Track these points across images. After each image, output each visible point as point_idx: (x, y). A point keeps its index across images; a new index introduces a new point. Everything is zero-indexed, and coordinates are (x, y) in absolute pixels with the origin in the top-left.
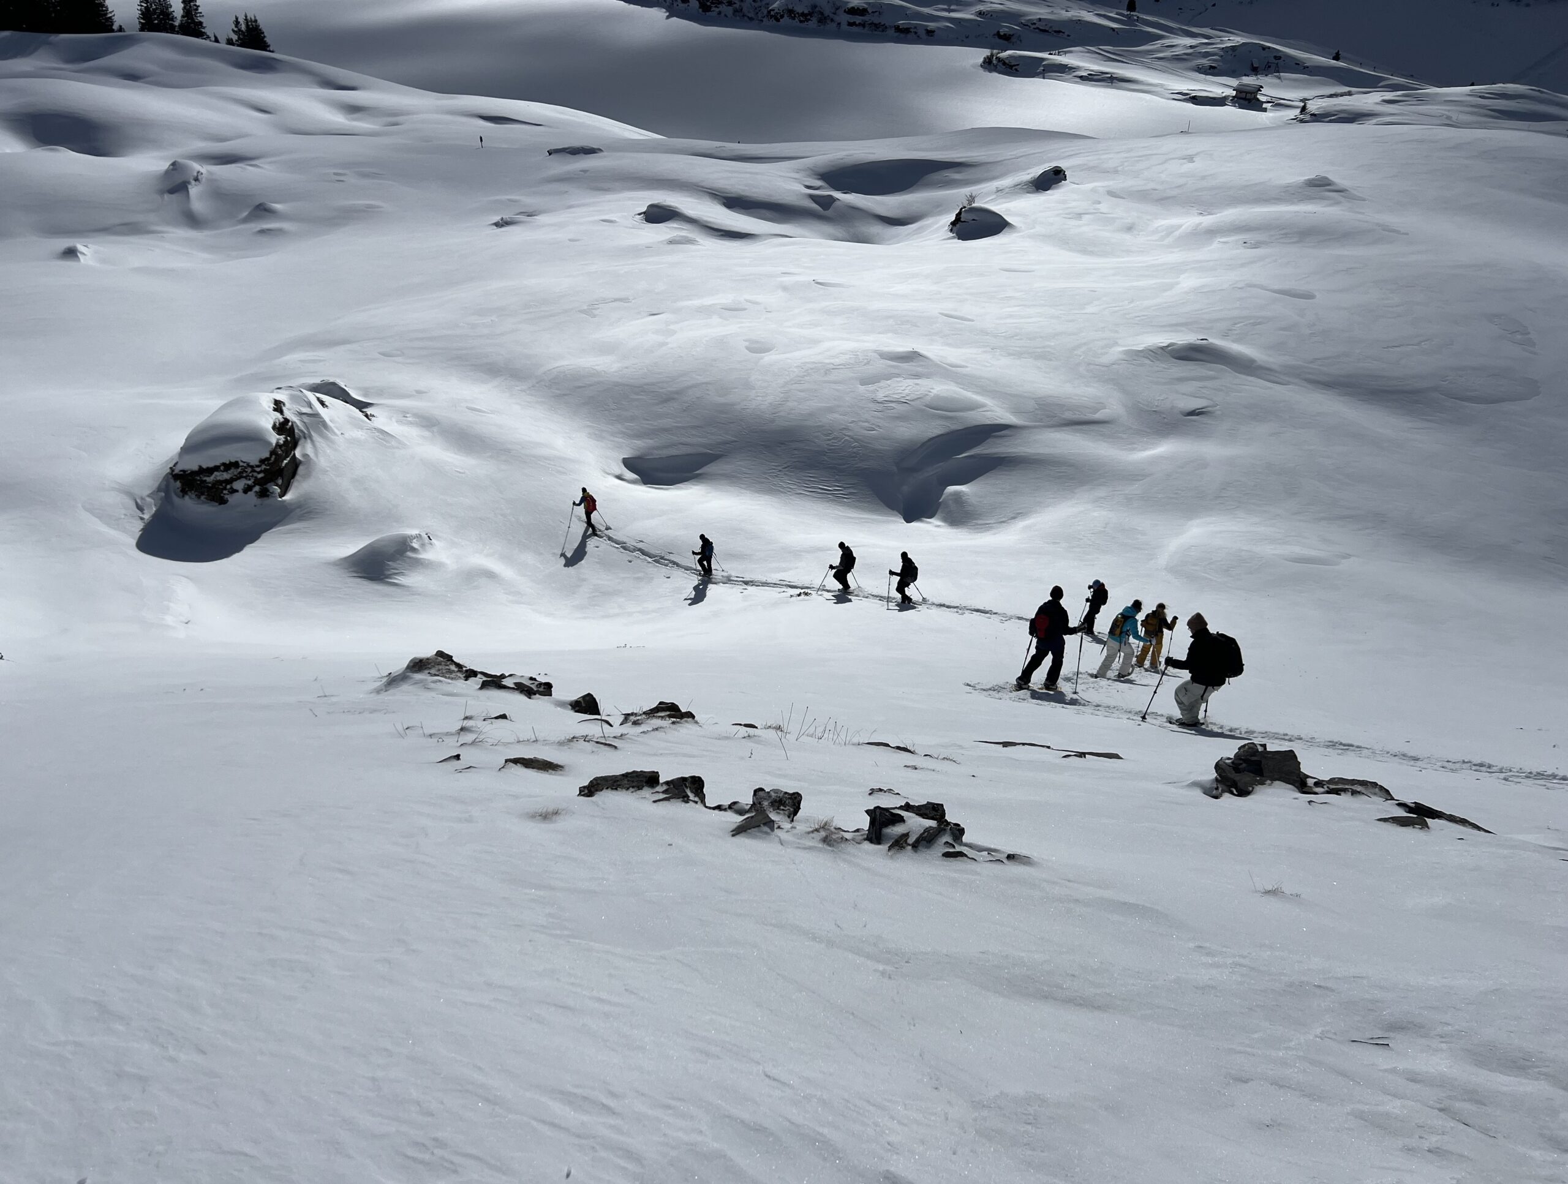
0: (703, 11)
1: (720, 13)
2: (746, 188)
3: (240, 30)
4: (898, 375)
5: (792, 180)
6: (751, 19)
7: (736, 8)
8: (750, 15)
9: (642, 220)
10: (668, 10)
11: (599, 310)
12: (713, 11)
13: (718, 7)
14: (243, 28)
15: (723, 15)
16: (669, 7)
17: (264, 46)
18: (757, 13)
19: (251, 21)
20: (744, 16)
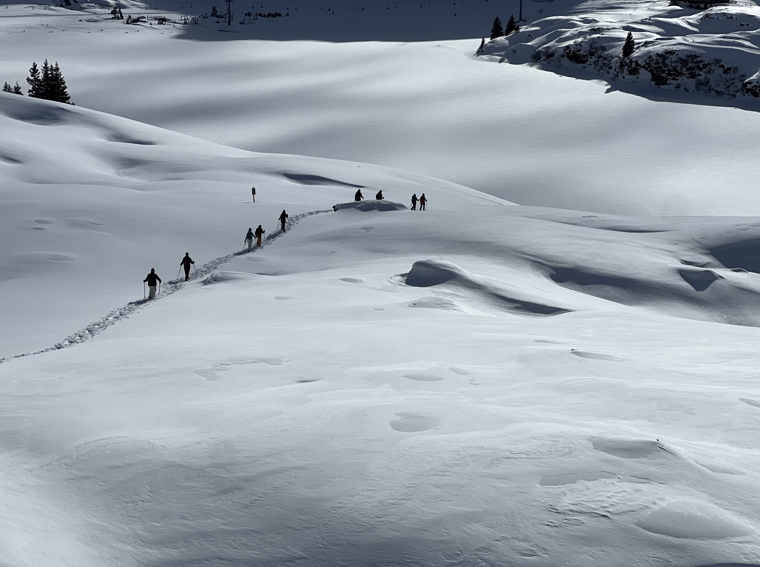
0: (656, 84)
1: (678, 86)
2: (589, 258)
3: (36, 79)
4: (612, 475)
5: (662, 252)
6: (719, 93)
7: (701, 81)
8: (719, 89)
9: (401, 281)
10: (610, 83)
11: (226, 372)
12: (670, 84)
13: (676, 80)
14: (41, 76)
15: (682, 88)
16: (613, 79)
17: (64, 98)
18: (729, 86)
19: (52, 69)
20: (710, 90)
